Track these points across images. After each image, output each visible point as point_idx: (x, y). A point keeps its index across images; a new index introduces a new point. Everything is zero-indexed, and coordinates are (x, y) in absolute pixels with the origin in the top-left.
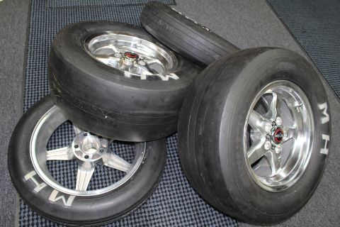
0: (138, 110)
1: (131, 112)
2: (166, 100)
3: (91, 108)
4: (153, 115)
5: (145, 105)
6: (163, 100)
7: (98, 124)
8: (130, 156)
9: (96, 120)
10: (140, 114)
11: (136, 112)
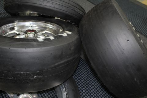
0: (58, 62)
1: (53, 66)
2: (72, 48)
3: (21, 74)
4: (67, 62)
5: (61, 57)
6: (70, 50)
7: (29, 85)
8: (53, 95)
9: (27, 82)
10: (59, 65)
11: (56, 64)
